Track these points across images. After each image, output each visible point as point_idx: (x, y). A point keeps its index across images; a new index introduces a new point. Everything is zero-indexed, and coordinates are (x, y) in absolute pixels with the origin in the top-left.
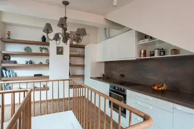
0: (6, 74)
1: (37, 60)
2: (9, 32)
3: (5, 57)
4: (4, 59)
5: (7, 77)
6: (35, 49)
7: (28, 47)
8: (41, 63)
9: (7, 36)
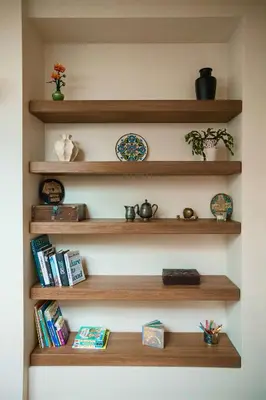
0: (50, 270)
1: (171, 200)
2: (59, 69)
3: (47, 190)
4: (43, 198)
5: (53, 284)
6: (166, 144)
7: (132, 139)
8: (189, 215)
9: (50, 90)
